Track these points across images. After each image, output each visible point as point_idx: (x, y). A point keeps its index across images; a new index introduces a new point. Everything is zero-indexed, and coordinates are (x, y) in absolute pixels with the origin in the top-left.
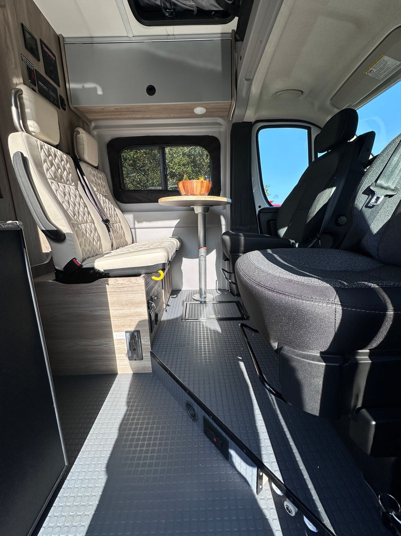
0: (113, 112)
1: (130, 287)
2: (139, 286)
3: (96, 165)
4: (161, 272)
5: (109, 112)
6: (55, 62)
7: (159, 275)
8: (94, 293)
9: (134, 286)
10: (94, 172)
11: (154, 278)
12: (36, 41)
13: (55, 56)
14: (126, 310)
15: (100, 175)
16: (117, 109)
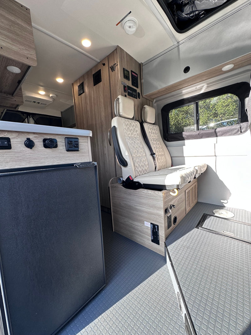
0: (164, 91)
1: (154, 196)
2: (160, 197)
3: (153, 123)
4: (176, 190)
5: (162, 91)
6: (137, 77)
7: (175, 192)
8: (136, 196)
9: (157, 197)
10: (151, 126)
11: (171, 193)
12: (128, 72)
13: (137, 75)
14: (152, 210)
15: (155, 128)
16: (166, 89)
